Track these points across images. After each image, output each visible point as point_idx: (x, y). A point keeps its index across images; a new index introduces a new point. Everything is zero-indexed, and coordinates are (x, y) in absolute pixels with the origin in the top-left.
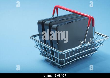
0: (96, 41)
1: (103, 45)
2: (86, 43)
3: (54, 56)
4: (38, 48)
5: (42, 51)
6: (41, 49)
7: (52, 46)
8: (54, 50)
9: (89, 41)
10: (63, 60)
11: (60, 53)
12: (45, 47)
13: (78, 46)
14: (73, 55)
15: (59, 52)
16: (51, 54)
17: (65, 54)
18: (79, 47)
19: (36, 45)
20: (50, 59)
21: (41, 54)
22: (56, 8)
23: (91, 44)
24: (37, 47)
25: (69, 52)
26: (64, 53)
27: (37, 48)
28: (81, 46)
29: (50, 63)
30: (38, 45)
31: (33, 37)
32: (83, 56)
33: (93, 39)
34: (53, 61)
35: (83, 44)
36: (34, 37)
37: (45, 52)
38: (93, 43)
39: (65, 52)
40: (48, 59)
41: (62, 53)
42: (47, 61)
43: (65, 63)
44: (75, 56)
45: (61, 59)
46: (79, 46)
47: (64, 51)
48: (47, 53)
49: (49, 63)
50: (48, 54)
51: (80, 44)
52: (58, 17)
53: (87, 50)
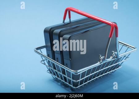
0: (120, 55)
1: (129, 59)
2: (107, 58)
3: (66, 76)
4: (45, 64)
5: (50, 68)
6: (49, 66)
7: (63, 63)
8: (66, 69)
9: (112, 56)
10: (78, 81)
11: (74, 73)
12: (54, 64)
13: (97, 62)
14: (90, 75)
15: (72, 71)
16: (61, 74)
17: (80, 74)
18: (98, 64)
19: (42, 60)
20: (60, 79)
21: (49, 71)
22: (68, 11)
23: (113, 59)
24: (43, 62)
25: (86, 71)
26: (78, 74)
27: (43, 64)
28: (101, 63)
29: (61, 84)
30: (44, 60)
31: (37, 50)
32: (103, 74)
33: (116, 53)
34: (64, 81)
35: (104, 59)
36: (40, 49)
37: (54, 70)
38: (116, 58)
39: (81, 71)
40: (58, 78)
41: (76, 73)
42: (56, 80)
43: (80, 85)
44: (93, 75)
45: (74, 81)
46: (99, 62)
47: (79, 71)
48: (57, 71)
49: (59, 84)
50: (58, 73)
51: (99, 60)
52: (70, 23)
53: (109, 67)
